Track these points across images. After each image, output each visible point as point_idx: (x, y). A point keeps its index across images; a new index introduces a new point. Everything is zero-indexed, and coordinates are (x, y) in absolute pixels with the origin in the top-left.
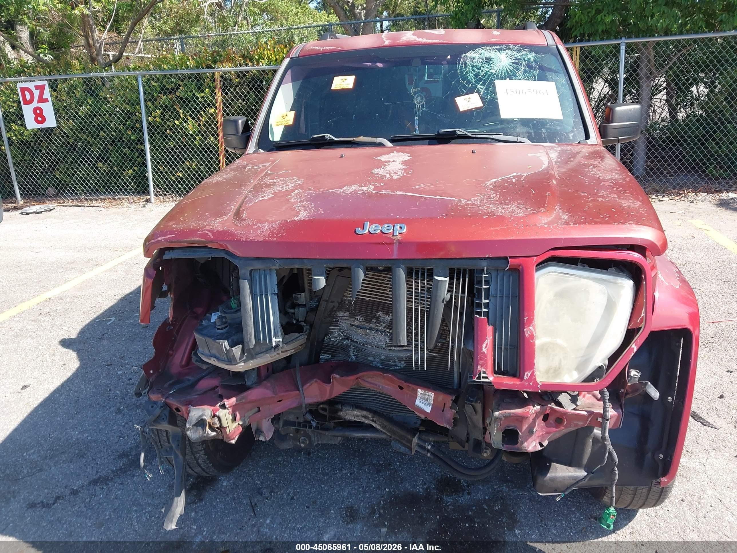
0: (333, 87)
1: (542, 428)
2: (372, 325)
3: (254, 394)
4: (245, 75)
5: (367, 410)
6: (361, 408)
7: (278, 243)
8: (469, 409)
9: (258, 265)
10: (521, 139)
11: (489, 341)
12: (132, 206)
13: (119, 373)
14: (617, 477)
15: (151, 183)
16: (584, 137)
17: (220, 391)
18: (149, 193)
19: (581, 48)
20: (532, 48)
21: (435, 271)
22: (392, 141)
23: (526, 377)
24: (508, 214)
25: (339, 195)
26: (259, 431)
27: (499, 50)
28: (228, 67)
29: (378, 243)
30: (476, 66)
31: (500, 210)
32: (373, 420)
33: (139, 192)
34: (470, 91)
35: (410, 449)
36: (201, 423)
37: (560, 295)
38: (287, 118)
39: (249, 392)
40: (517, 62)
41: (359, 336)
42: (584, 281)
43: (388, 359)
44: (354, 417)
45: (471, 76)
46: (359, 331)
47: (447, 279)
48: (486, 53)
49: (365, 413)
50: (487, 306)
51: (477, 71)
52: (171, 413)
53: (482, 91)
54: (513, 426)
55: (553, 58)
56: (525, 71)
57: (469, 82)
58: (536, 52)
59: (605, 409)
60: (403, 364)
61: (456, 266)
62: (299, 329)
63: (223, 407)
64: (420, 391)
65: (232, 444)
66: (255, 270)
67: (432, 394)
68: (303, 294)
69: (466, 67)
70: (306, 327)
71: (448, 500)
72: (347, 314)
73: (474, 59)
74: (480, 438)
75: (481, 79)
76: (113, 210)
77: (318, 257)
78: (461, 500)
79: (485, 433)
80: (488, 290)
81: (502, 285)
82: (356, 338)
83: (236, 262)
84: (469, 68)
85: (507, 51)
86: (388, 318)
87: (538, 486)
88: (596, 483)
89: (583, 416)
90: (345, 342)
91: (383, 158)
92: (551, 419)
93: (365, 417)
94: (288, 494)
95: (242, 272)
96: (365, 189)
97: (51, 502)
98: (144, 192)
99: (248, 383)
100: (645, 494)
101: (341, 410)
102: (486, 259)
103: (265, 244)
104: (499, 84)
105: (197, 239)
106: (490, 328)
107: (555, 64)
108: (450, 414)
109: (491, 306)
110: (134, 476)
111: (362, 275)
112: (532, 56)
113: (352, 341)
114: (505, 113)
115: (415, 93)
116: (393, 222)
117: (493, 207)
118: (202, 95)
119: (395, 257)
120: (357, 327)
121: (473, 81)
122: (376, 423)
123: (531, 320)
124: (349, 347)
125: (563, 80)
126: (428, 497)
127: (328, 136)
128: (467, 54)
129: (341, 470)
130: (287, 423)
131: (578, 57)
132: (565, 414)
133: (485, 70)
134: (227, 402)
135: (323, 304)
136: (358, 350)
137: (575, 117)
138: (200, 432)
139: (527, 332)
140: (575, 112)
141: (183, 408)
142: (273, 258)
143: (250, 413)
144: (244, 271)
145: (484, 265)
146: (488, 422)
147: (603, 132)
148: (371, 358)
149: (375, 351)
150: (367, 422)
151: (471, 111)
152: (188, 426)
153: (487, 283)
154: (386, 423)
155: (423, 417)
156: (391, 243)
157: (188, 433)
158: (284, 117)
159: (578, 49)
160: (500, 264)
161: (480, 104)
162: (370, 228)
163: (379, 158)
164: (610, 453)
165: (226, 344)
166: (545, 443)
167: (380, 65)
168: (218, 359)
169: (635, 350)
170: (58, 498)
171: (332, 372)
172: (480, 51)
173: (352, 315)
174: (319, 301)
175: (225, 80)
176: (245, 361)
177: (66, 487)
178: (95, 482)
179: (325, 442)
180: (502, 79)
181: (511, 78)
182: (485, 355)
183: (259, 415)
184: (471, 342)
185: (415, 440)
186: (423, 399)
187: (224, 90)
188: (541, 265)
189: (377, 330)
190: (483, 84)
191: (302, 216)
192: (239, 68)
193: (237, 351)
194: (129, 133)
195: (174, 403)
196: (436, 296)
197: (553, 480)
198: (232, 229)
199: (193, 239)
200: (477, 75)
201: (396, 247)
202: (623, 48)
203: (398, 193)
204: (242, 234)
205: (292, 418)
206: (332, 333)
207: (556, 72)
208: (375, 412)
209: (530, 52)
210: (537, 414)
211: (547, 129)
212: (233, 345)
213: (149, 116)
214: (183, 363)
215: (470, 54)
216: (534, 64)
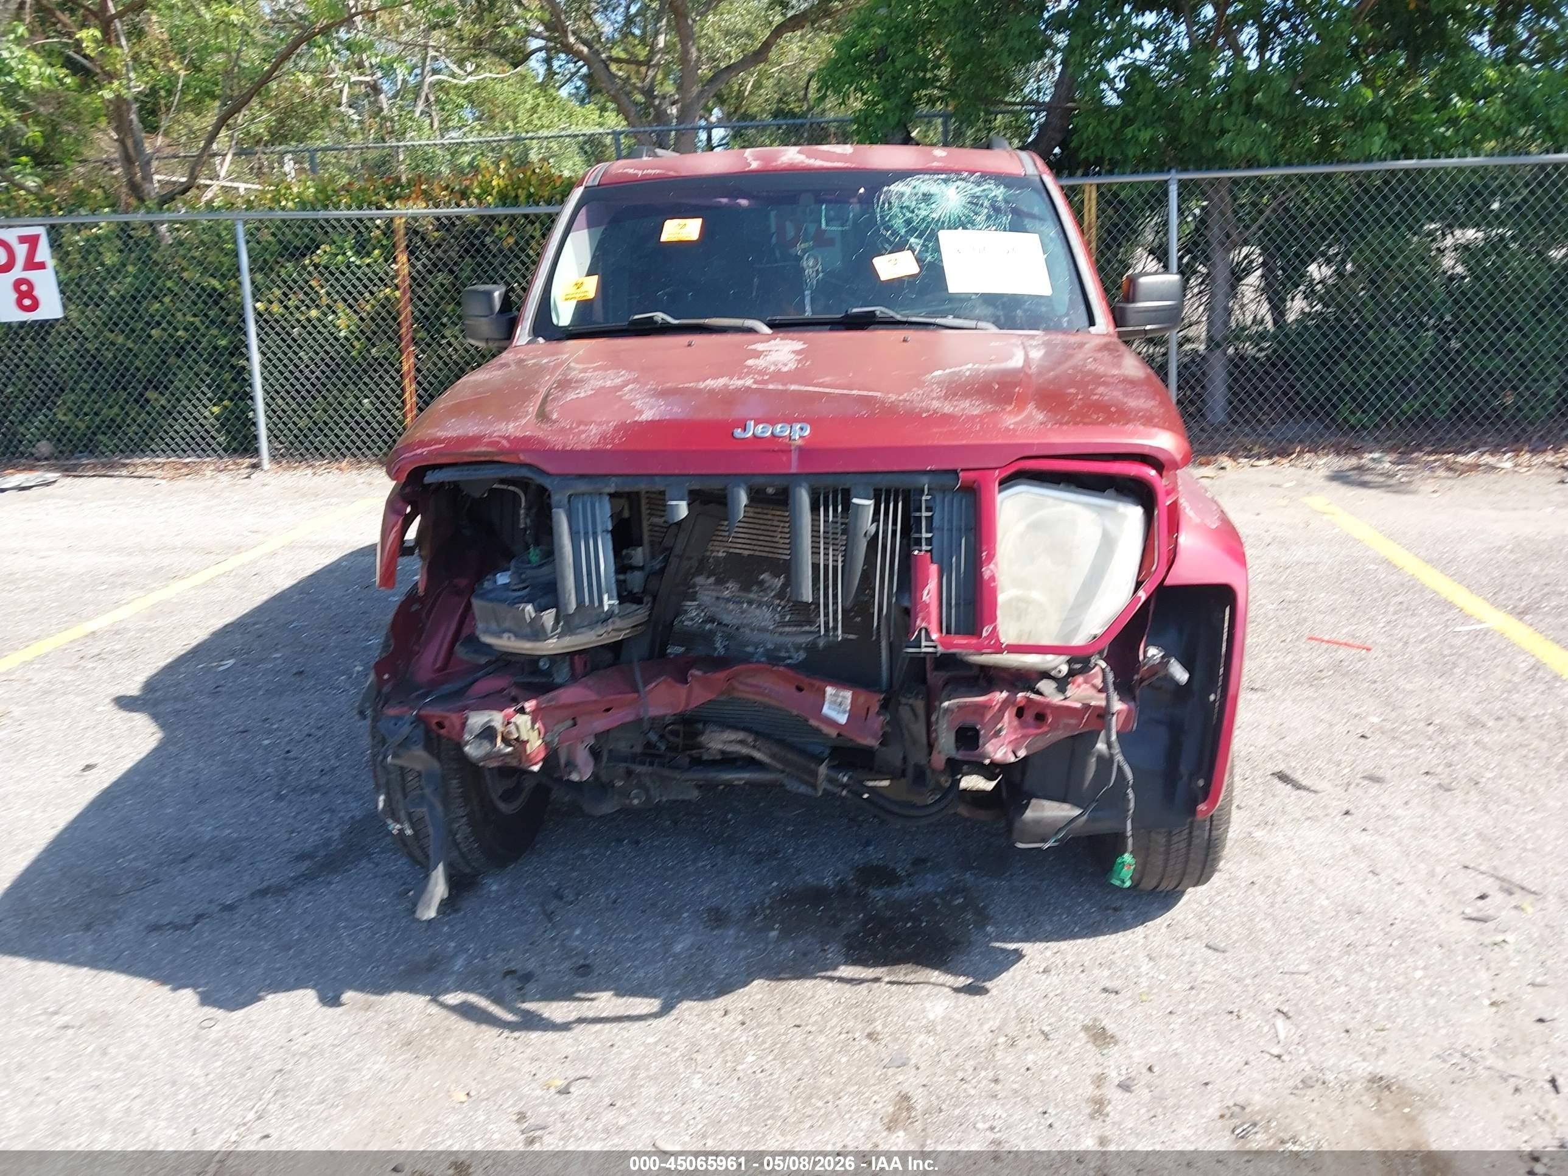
0: (664, 238)
1: (1015, 730)
2: (752, 596)
3: (569, 695)
4: (453, 224)
5: (744, 729)
6: (734, 727)
7: (612, 452)
8: (905, 713)
9: (582, 487)
10: (981, 324)
11: (932, 585)
12: (224, 477)
13: (266, 742)
14: (1132, 805)
15: (263, 432)
16: (1087, 323)
17: (514, 692)
18: (256, 452)
19: (1098, 186)
20: (1000, 178)
21: (853, 492)
22: (772, 325)
23: (984, 634)
24: (957, 411)
25: (700, 391)
26: (571, 765)
27: (945, 181)
28: (418, 208)
29: (768, 451)
30: (907, 207)
31: (948, 408)
32: (754, 747)
33: (235, 450)
34: (899, 247)
35: (814, 787)
36: (489, 733)
37: (1036, 527)
38: (582, 289)
39: (561, 691)
40: (974, 202)
41: (730, 615)
42: (1069, 507)
43: (779, 648)
44: (725, 743)
45: (898, 223)
46: (731, 606)
47: (870, 503)
48: (924, 185)
49: (741, 735)
50: (929, 541)
51: (909, 215)
52: (428, 731)
53: (918, 248)
54: (970, 720)
55: (1035, 197)
56: (989, 217)
57: (895, 233)
58: (1008, 186)
59: (1108, 699)
60: (802, 655)
61: (884, 482)
62: (637, 600)
63: (522, 711)
64: (830, 690)
65: (533, 772)
66: (577, 495)
67: (848, 694)
68: (640, 549)
69: (890, 209)
70: (647, 599)
71: (876, 894)
72: (712, 580)
73: (902, 195)
74: (923, 762)
75: (915, 229)
76: (183, 484)
77: (677, 472)
78: (898, 893)
79: (930, 754)
80: (930, 519)
81: (951, 512)
82: (726, 619)
83: (547, 483)
84: (895, 209)
85: (959, 183)
86: (779, 582)
87: (1015, 836)
88: (1105, 826)
89: (1075, 709)
90: (708, 627)
91: (760, 347)
92: (1029, 716)
93: (742, 742)
94: (608, 896)
95: (555, 498)
96: (740, 383)
97: (189, 921)
98: (246, 450)
99: (558, 680)
100: (1183, 851)
101: (702, 733)
102: (925, 472)
103: (594, 454)
104: (945, 237)
105: (483, 449)
106: (934, 569)
107: (1038, 207)
108: (878, 722)
109: (935, 542)
110: (330, 883)
111: (743, 498)
112: (999, 192)
113: (719, 624)
114: (956, 284)
115: (804, 251)
116: (790, 421)
117: (936, 404)
118: (368, 261)
119: (794, 470)
120: (728, 600)
121: (903, 232)
122: (759, 750)
123: (991, 557)
124: (715, 634)
125: (1053, 232)
126: (842, 890)
127: (659, 316)
128: (892, 187)
129: (695, 861)
130: (615, 757)
131: (1094, 202)
132: (1048, 706)
133: (923, 213)
134: (529, 705)
135: (674, 561)
136: (729, 637)
137: (1071, 292)
138: (486, 747)
139: (986, 572)
140: (1071, 283)
141: (455, 718)
142: (606, 475)
143: (561, 728)
144: (558, 497)
145: (925, 482)
146: (933, 718)
147: (1118, 318)
148: (750, 649)
149: (756, 637)
150: (745, 751)
151: (900, 281)
152: (467, 737)
153: (928, 509)
154: (776, 749)
155: (834, 733)
156: (787, 451)
157: (467, 749)
158: (578, 286)
159: (1094, 188)
160: (948, 480)
161: (914, 269)
162: (754, 430)
163: (753, 347)
164: (1120, 769)
165: (529, 608)
166: (1022, 753)
167: (744, 202)
168: (518, 636)
169: (1143, 599)
170: (199, 917)
171: (690, 668)
172: (914, 183)
173: (720, 582)
174: (666, 560)
175: (416, 232)
176: (560, 636)
177: (211, 902)
178: (264, 892)
179: (672, 797)
180: (949, 228)
181: (965, 228)
182: (927, 606)
183: (575, 731)
184: (907, 596)
185: (823, 770)
186: (835, 702)
187: (412, 253)
188: (1006, 482)
189: (760, 605)
190: (920, 236)
191: (647, 415)
192: (443, 211)
193: (549, 617)
194: (214, 331)
195: (435, 712)
196: (855, 527)
197: (1037, 822)
198: (540, 434)
199: (476, 450)
200: (908, 222)
201: (794, 457)
202: (1173, 190)
203: (793, 387)
204: (557, 441)
205: (623, 747)
206: (686, 612)
207: (1041, 219)
208: (758, 734)
209: (997, 186)
210: (1005, 704)
211: (1025, 311)
212: (539, 609)
213: (258, 301)
214: (438, 665)
215: (896, 187)
216: (1003, 205)
